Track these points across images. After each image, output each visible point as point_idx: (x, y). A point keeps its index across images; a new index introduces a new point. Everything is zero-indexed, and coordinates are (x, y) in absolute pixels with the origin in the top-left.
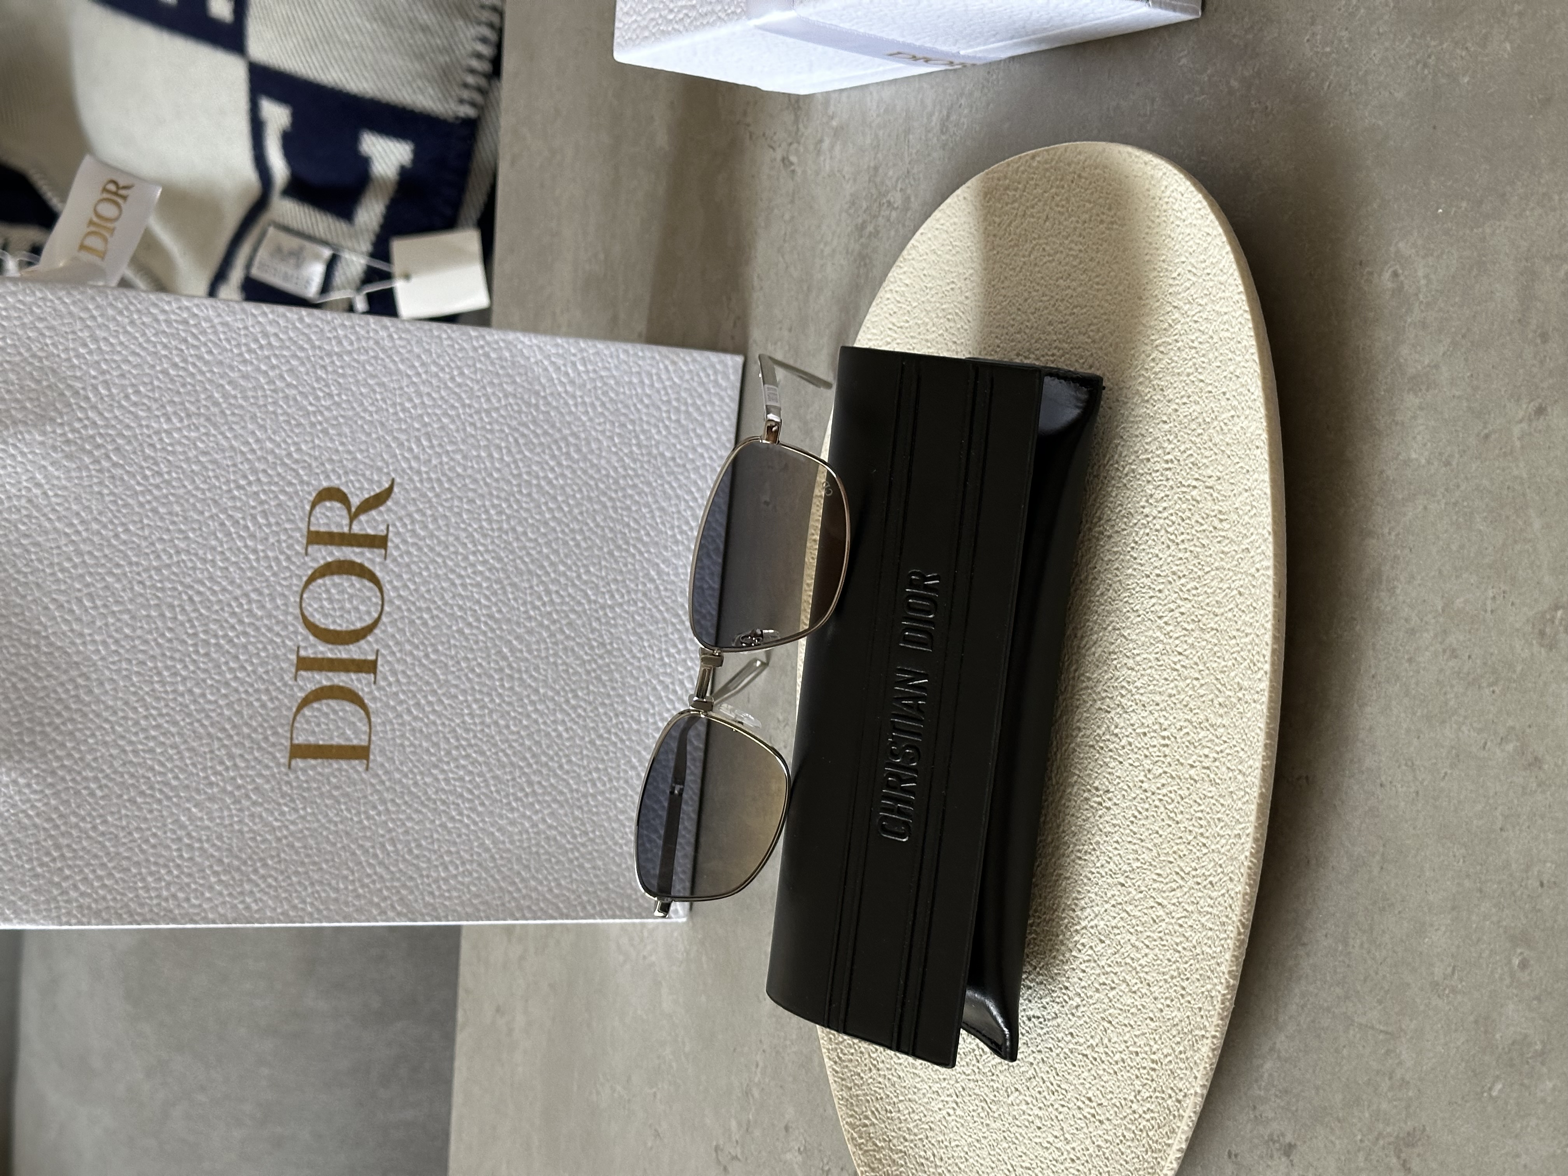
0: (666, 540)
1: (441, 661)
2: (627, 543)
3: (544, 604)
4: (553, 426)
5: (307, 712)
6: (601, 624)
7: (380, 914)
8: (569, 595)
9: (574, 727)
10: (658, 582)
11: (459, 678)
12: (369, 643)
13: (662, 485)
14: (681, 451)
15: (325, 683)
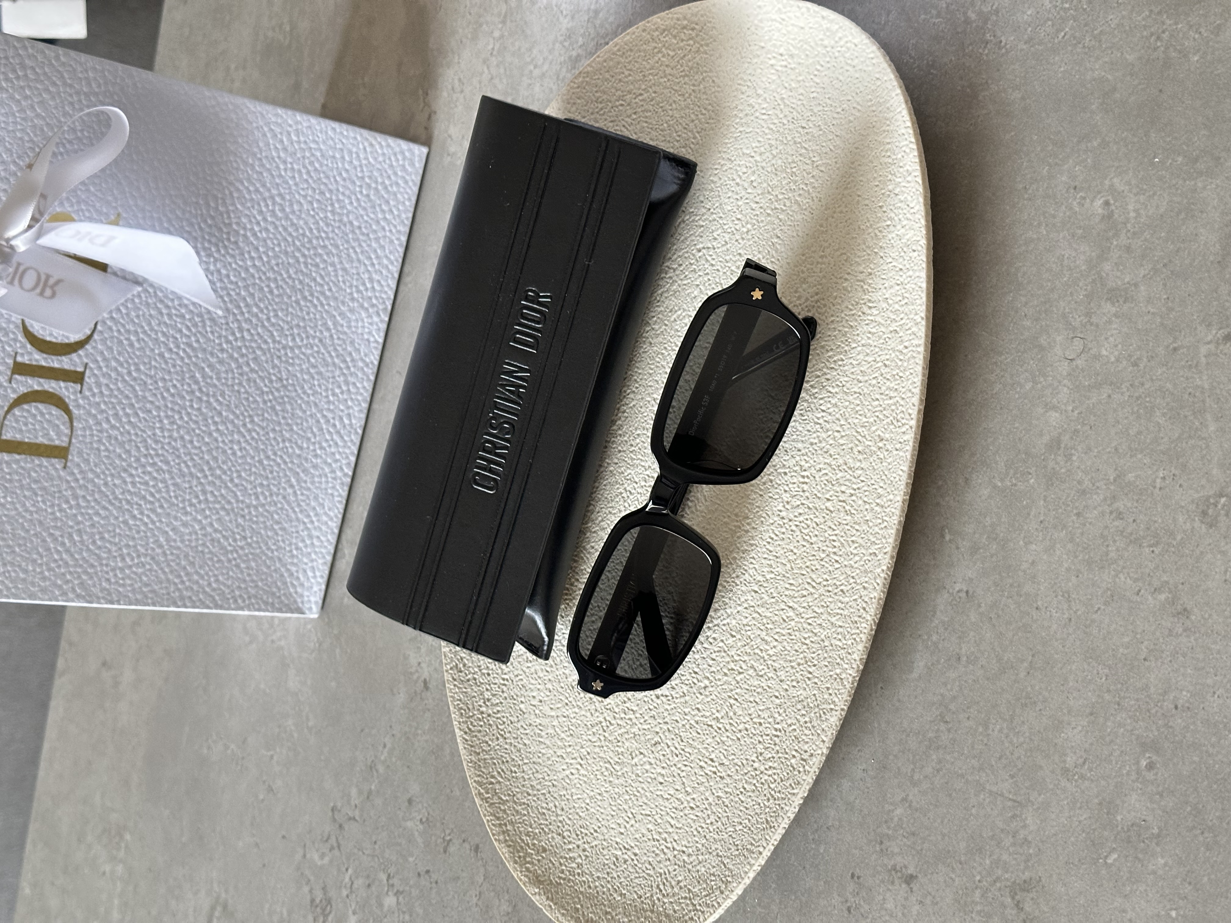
0: (345, 297)
1: (142, 379)
2: (312, 295)
3: (236, 340)
4: (264, 186)
5: (17, 412)
6: (281, 361)
7: (61, 595)
8: (258, 334)
9: (248, 447)
10: (333, 331)
11: (155, 395)
12: (80, 356)
13: (347, 249)
14: (366, 222)
15: (36, 388)
